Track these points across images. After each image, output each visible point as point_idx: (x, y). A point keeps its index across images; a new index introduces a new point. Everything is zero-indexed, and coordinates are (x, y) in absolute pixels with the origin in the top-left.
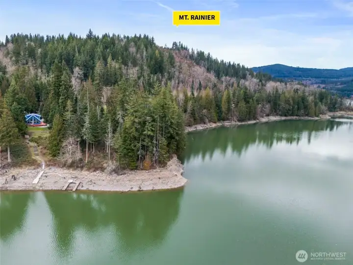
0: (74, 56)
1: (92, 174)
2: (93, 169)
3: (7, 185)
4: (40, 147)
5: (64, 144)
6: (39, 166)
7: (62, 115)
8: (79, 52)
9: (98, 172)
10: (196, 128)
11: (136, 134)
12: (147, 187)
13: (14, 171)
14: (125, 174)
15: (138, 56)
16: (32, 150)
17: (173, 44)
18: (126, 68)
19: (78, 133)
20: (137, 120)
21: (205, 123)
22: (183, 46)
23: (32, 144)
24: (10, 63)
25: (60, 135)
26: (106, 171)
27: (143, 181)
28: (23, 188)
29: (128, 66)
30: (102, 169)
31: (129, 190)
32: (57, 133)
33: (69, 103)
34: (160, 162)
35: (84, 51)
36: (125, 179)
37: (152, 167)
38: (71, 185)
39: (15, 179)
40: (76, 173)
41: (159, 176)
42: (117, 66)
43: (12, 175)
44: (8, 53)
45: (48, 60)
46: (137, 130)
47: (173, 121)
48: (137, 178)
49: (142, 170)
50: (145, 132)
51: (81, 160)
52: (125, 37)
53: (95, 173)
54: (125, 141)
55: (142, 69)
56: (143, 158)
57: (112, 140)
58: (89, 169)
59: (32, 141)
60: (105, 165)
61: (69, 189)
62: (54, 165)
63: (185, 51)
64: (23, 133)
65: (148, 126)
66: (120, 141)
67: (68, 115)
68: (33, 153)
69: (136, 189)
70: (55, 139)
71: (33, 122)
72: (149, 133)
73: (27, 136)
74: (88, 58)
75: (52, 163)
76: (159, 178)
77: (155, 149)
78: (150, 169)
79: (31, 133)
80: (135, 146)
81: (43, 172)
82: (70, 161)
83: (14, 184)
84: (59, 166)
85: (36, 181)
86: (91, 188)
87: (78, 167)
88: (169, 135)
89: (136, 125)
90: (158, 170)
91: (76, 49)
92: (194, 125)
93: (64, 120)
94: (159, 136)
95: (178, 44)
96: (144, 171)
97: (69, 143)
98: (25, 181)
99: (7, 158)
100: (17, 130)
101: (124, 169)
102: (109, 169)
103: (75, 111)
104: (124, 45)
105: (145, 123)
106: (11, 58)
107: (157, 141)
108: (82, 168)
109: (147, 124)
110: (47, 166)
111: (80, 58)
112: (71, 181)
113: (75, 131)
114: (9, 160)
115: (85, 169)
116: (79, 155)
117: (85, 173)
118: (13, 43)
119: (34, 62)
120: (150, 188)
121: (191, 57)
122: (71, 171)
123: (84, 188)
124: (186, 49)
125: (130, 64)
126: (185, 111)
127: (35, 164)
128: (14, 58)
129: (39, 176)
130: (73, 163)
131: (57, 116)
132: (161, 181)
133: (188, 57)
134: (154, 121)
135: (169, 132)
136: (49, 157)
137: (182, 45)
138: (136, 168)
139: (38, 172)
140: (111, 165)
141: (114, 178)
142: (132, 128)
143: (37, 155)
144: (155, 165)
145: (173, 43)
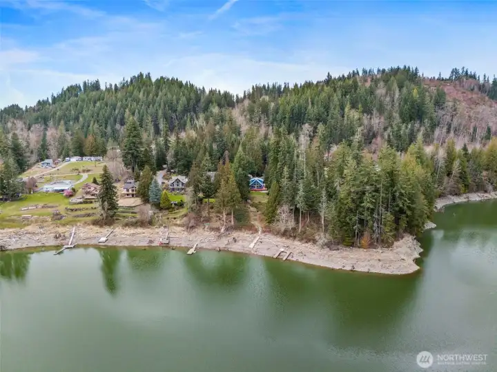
0: (306, 109)
1: (304, 245)
2: (305, 240)
3: (229, 246)
4: (259, 212)
5: (278, 212)
6: (256, 231)
7: (278, 181)
8: (313, 104)
9: (309, 243)
10: (468, 198)
11: (352, 206)
12: (362, 268)
13: (235, 234)
14: (338, 249)
15: (388, 99)
16: (251, 214)
17: (452, 72)
18: (369, 117)
19: (292, 201)
20: (352, 190)
21: (486, 192)
22: (469, 73)
23: (253, 209)
24: (245, 123)
25: (276, 202)
26: (318, 243)
27: (358, 260)
28: (241, 251)
29: (372, 114)
30: (315, 241)
31: (340, 268)
32: (273, 199)
33: (286, 169)
34: (383, 241)
35: (318, 102)
36: (338, 256)
37: (371, 245)
38: (282, 254)
39: (235, 241)
40: (289, 242)
41: (379, 257)
42: (357, 117)
43: (233, 237)
44: (244, 111)
45: (279, 116)
46: (353, 201)
47: (403, 192)
48: (352, 256)
49: (359, 247)
50: (363, 204)
51: (294, 229)
52: (379, 70)
53: (307, 245)
54: (340, 212)
55: (390, 117)
56: (361, 234)
57: (326, 210)
58: (301, 240)
59: (252, 205)
60: (317, 237)
61: (280, 257)
62: (270, 232)
63: (470, 80)
64: (245, 198)
65: (367, 196)
66: (334, 213)
67: (285, 182)
68: (252, 218)
69: (348, 268)
70: (272, 206)
71: (256, 186)
72: (369, 205)
73: (249, 201)
74: (322, 109)
75: (268, 230)
76: (379, 260)
77: (375, 225)
78: (369, 248)
79: (254, 197)
80: (351, 219)
81: (258, 237)
82: (283, 229)
83: (234, 246)
84: (273, 234)
85: (252, 245)
86: (301, 260)
87: (291, 236)
88: (397, 209)
89: (353, 195)
90: (379, 250)
91: (310, 100)
92: (464, 193)
93: (280, 187)
94: (382, 210)
95: (461, 71)
96: (361, 250)
97: (283, 211)
98: (244, 244)
99: (230, 221)
100: (239, 195)
101: (338, 244)
102: (321, 242)
103: (291, 178)
104: (370, 87)
105: (364, 193)
106: (245, 116)
107: (378, 215)
108: (295, 237)
109: (367, 194)
110: (263, 232)
111: (312, 110)
112: (282, 250)
113: (290, 199)
114: (233, 223)
115: (297, 239)
116: (291, 224)
117: (297, 243)
118: (249, 98)
119: (266, 118)
120: (365, 270)
121: (482, 88)
122: (284, 239)
123: (294, 259)
124: (473, 77)
125: (375, 112)
126: (449, 174)
127: (252, 229)
128: (248, 117)
129: (255, 241)
130: (286, 231)
131: (274, 182)
132: (381, 263)
133: (476, 89)
134: (377, 191)
135: (398, 206)
136: (265, 223)
137: (467, 71)
138: (352, 245)
139: (255, 237)
140: (322, 238)
141: (325, 252)
142: (348, 199)
143: (255, 220)
144: (375, 244)
145: (451, 70)
